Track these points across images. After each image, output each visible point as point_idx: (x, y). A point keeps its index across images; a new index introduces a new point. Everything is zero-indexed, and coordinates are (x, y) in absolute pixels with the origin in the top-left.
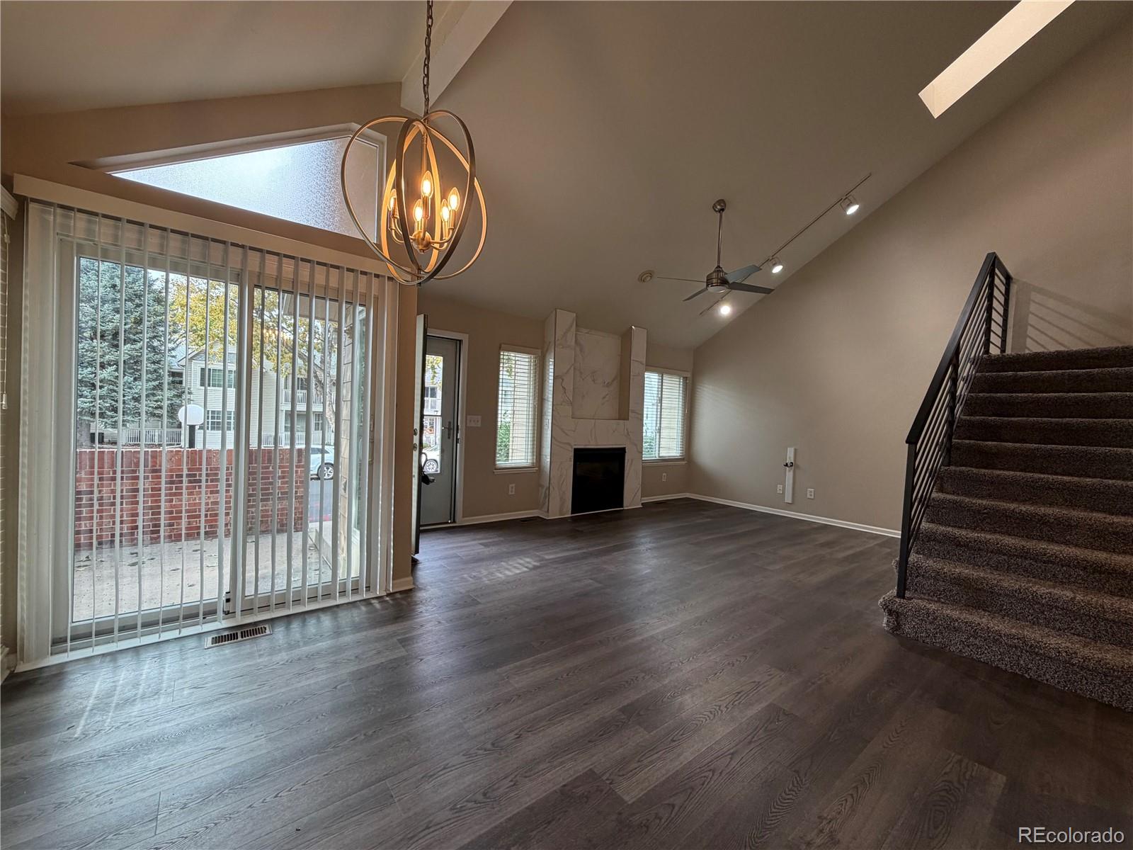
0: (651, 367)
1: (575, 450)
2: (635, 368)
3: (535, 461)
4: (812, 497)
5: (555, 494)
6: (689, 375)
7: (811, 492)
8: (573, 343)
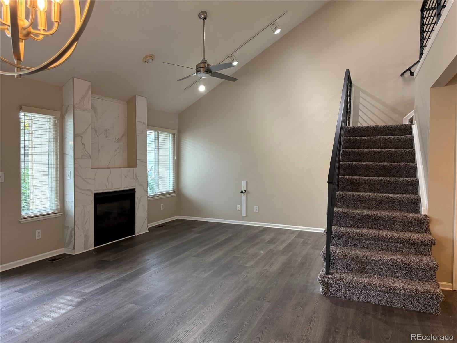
0: (151, 126)
1: (96, 195)
2: (139, 127)
3: (59, 207)
4: (257, 211)
5: (79, 233)
6: (176, 132)
7: (256, 208)
8: (89, 107)
